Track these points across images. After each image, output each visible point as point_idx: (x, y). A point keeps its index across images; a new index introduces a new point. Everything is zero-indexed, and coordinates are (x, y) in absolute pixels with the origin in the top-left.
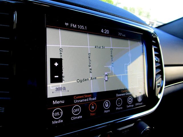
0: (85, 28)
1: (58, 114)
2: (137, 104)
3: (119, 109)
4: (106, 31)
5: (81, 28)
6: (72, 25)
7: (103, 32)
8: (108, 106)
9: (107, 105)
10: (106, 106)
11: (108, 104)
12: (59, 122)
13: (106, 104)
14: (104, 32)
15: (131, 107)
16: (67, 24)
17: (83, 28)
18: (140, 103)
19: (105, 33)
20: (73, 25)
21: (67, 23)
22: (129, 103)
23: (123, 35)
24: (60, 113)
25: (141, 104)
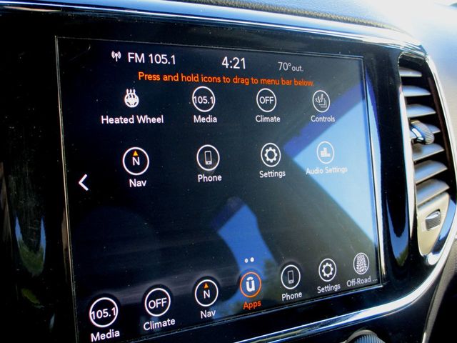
0: (170, 60)
1: (105, 314)
2: (353, 282)
3: (293, 296)
4: (236, 60)
5: (158, 60)
6: (131, 55)
7: (227, 65)
8: (253, 289)
9: (251, 287)
10: (249, 290)
11: (253, 282)
12: (109, 335)
13: (248, 283)
14: (230, 64)
15: (333, 293)
16: (116, 55)
17: (164, 61)
18: (362, 277)
19: (235, 67)
20: (134, 56)
21: (116, 52)
22: (326, 278)
23: (294, 69)
24: (111, 312)
25: (366, 281)
